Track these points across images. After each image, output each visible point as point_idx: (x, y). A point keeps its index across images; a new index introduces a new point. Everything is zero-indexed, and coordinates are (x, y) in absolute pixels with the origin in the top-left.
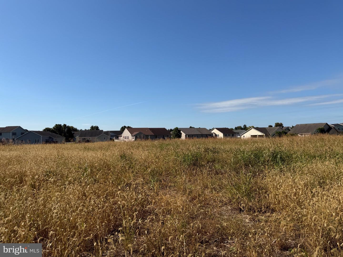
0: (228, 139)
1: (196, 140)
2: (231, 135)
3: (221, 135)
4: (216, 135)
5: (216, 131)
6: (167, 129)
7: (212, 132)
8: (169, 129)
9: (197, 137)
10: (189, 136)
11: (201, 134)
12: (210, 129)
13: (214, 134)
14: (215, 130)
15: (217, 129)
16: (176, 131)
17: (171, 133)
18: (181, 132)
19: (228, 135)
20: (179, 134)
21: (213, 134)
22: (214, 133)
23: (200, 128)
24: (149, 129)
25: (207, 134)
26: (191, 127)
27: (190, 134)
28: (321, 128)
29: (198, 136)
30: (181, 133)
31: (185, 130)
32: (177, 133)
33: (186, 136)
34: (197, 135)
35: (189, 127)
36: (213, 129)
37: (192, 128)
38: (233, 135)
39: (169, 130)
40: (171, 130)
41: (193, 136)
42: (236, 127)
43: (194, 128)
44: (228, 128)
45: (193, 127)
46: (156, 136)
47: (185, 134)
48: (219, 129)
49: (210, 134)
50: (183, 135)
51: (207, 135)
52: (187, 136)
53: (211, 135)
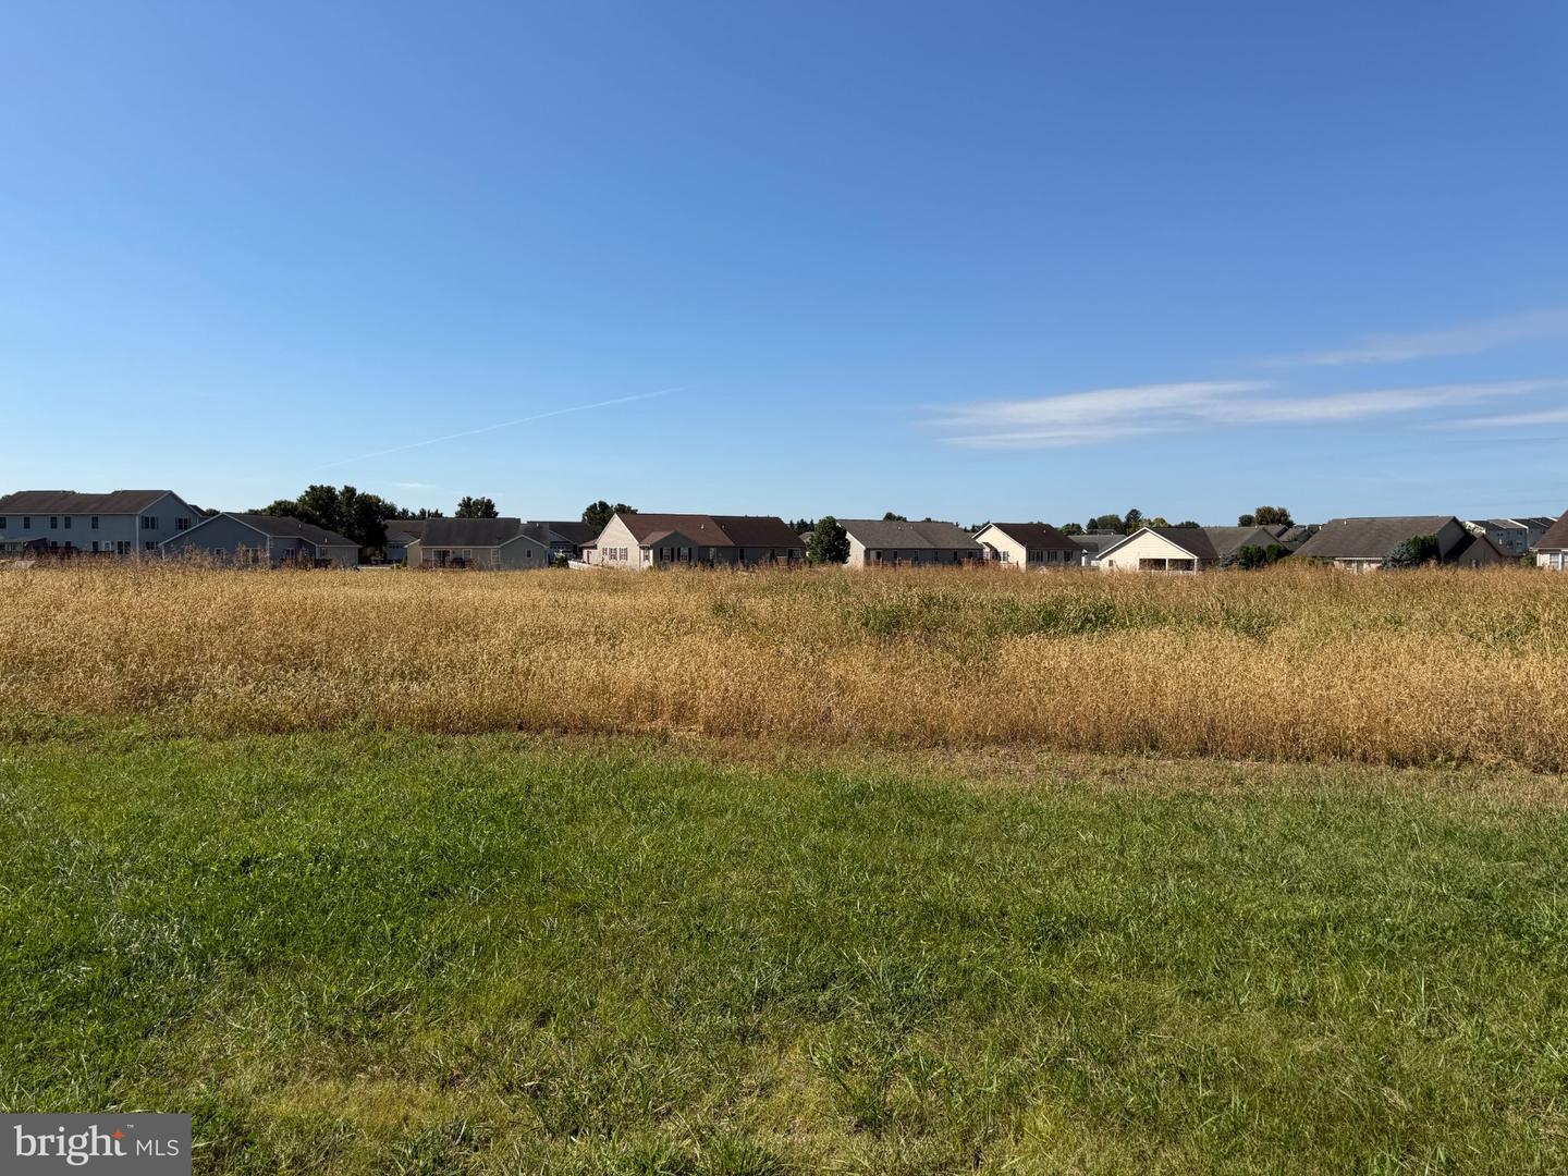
0: (1044, 571)
1: (907, 571)
2: (1061, 554)
3: (1017, 553)
4: (996, 555)
5: (996, 539)
6: (787, 522)
7: (979, 540)
8: (795, 522)
9: (916, 559)
10: (879, 555)
11: (927, 545)
12: (973, 527)
13: (987, 550)
14: (994, 530)
15: (1002, 527)
16: (827, 534)
17: (806, 538)
18: (849, 536)
19: (1045, 554)
20: (835, 548)
21: (981, 550)
22: (987, 544)
23: (929, 520)
24: (711, 522)
25: (957, 547)
26: (889, 517)
27: (886, 546)
28: (1422, 537)
29: (918, 557)
30: (849, 543)
31: (863, 528)
32: (831, 540)
33: (867, 553)
34: (915, 550)
35: (881, 517)
36: (986, 527)
37: (894, 523)
38: (1067, 558)
39: (792, 524)
40: (803, 526)
41: (896, 555)
42: (1092, 521)
43: (905, 520)
44: (1049, 526)
45: (899, 518)
46: (742, 551)
47: (864, 548)
48: (1011, 530)
49: (967, 547)
50: (857, 550)
51: (955, 553)
52: (873, 554)
53: (975, 555)
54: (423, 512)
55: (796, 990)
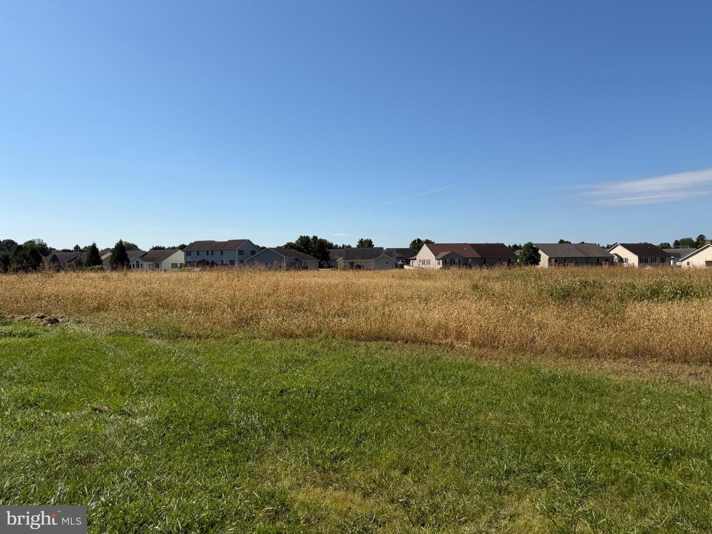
0: (648, 268)
1: (571, 268)
2: (658, 259)
3: (633, 259)
4: (621, 260)
5: (621, 251)
6: (507, 245)
7: (611, 252)
8: (511, 246)
9: (576, 262)
10: (556, 261)
11: (582, 255)
12: (608, 246)
13: (616, 257)
14: (619, 247)
15: (623, 245)
16: (528, 251)
17: (517, 253)
18: (540, 252)
19: (649, 259)
20: (533, 258)
21: (612, 257)
22: (616, 254)
23: (583, 243)
24: (470, 247)
25: (599, 256)
26: (562, 242)
27: (560, 256)
29: (578, 261)
30: (540, 255)
31: (547, 248)
32: (531, 254)
33: (550, 260)
34: (576, 258)
35: (557, 242)
36: (615, 246)
37: (565, 245)
38: (663, 261)
39: (510, 246)
40: (516, 247)
41: (565, 260)
42: (676, 241)
43: (570, 243)
44: (651, 244)
45: (567, 242)
46: (485, 260)
47: (548, 257)
48: (629, 247)
49: (605, 256)
50: (544, 258)
51: (598, 259)
52: (553, 261)
53: (609, 260)
54: (344, 246)
55: (526, 471)
